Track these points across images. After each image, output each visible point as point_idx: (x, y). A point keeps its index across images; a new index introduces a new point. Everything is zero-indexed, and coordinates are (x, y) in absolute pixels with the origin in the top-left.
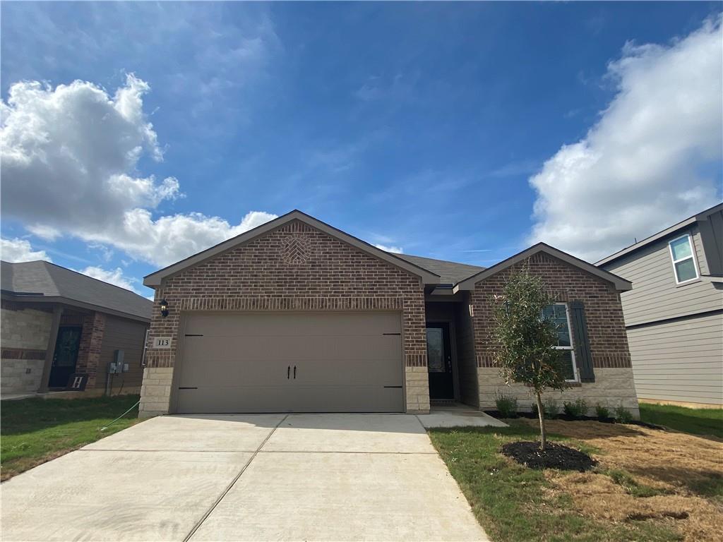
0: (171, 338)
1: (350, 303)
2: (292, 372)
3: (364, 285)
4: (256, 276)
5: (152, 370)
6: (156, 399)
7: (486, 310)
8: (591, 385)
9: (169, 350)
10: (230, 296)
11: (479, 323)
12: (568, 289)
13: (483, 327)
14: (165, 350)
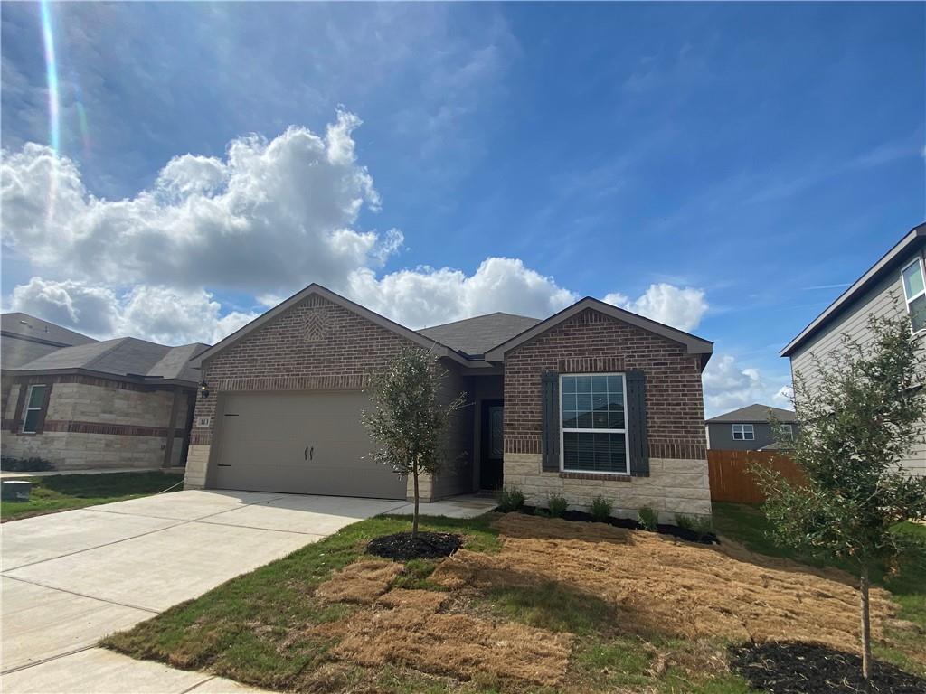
0: (209, 418)
1: (361, 380)
2: (309, 453)
3: (376, 361)
4: (279, 355)
5: (195, 447)
6: (196, 474)
7: (519, 384)
8: (645, 480)
9: (207, 428)
10: (257, 376)
11: (510, 401)
12: (625, 355)
13: (514, 404)
14: (204, 428)
